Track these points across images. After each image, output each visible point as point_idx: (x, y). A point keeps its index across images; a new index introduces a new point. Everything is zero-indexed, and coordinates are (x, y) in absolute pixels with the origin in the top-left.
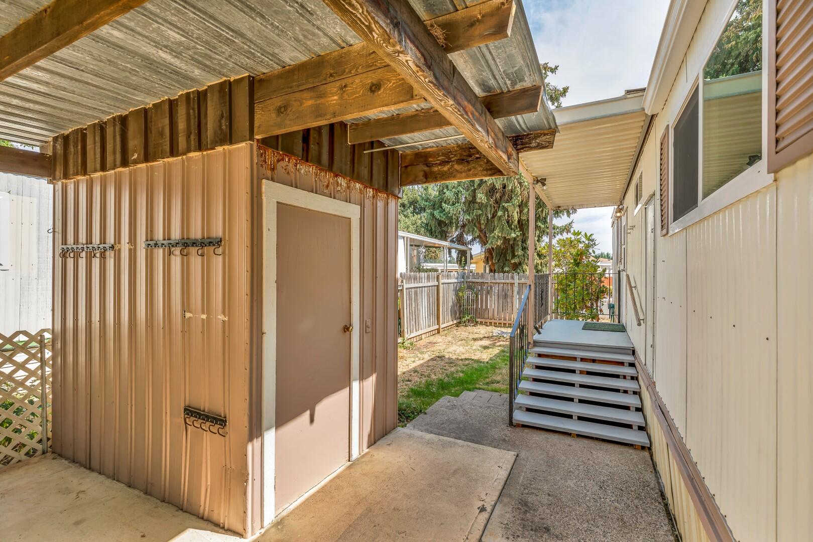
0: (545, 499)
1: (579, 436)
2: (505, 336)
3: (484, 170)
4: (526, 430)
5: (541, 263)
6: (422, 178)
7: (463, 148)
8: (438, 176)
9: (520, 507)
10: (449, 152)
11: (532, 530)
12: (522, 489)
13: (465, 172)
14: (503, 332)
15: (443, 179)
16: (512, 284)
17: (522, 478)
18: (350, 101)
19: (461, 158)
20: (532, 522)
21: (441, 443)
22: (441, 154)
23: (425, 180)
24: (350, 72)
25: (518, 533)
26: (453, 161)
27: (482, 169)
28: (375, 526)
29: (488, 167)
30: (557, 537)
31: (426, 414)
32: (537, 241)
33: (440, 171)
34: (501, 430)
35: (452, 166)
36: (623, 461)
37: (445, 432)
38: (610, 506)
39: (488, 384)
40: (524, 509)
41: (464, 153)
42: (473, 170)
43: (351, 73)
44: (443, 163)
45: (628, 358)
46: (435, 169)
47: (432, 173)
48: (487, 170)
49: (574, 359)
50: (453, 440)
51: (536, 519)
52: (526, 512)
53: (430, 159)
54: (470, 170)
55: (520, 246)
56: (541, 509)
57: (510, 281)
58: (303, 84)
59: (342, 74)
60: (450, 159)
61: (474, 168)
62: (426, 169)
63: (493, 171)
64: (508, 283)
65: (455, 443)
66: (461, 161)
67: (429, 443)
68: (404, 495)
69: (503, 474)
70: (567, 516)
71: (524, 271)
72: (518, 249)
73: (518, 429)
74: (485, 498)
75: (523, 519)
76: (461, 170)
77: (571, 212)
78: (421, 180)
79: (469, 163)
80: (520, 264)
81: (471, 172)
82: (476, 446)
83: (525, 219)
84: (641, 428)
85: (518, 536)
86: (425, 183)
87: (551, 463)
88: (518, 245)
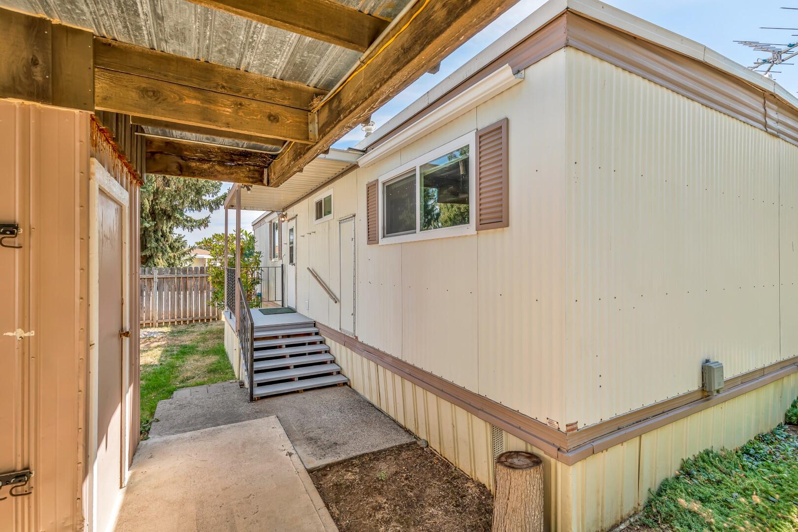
0: (319, 431)
1: (306, 390)
2: (155, 336)
3: (246, 177)
4: (266, 400)
5: (174, 256)
6: (176, 170)
7: (225, 152)
8: (197, 172)
9: (310, 442)
10: (209, 152)
11: (328, 448)
12: (302, 433)
13: (226, 174)
14: (151, 333)
15: (202, 176)
16: (150, 280)
17: (294, 428)
18: (247, 120)
19: (223, 160)
20: (324, 445)
21: (206, 435)
22: (199, 151)
23: (179, 172)
24: (247, 94)
25: (323, 453)
26: (214, 161)
27: (244, 175)
28: (221, 507)
29: (250, 176)
30: (343, 444)
31: (158, 421)
32: (169, 232)
33: (198, 167)
34: (246, 408)
35: (213, 166)
36: (339, 395)
37: (199, 426)
38: (353, 418)
39: (182, 382)
40: (313, 442)
41: (225, 157)
42: (235, 175)
43: (248, 96)
44: (201, 160)
45: (313, 330)
46: (193, 164)
47: (189, 167)
48: (249, 177)
49: (276, 337)
50: (213, 428)
51: (325, 443)
52: (316, 442)
53: (186, 153)
54: (232, 174)
55: (153, 237)
56: (322, 437)
57: (147, 276)
58: (185, 80)
59: (238, 92)
60: (210, 159)
61: (236, 172)
62: (181, 161)
63: (255, 179)
64: (144, 279)
65: (221, 429)
66: (221, 163)
67: (193, 439)
68: (219, 478)
69: (281, 431)
70: (338, 433)
71: (155, 265)
72: (150, 241)
73: (260, 402)
74: (284, 448)
75: (318, 447)
76: (222, 172)
77: (214, 208)
78: (174, 172)
79: (232, 167)
80: (151, 257)
81: (233, 176)
82: (240, 423)
83: (158, 208)
84: (339, 373)
85: (325, 455)
86: (179, 175)
87: (304, 412)
88: (150, 236)
